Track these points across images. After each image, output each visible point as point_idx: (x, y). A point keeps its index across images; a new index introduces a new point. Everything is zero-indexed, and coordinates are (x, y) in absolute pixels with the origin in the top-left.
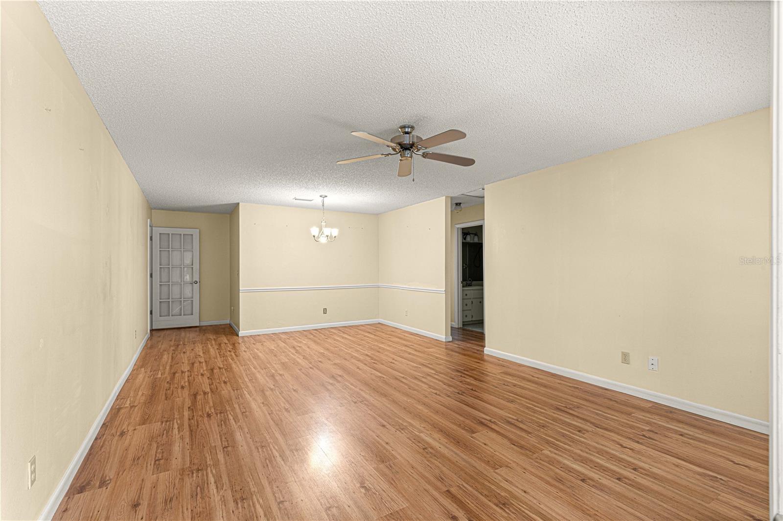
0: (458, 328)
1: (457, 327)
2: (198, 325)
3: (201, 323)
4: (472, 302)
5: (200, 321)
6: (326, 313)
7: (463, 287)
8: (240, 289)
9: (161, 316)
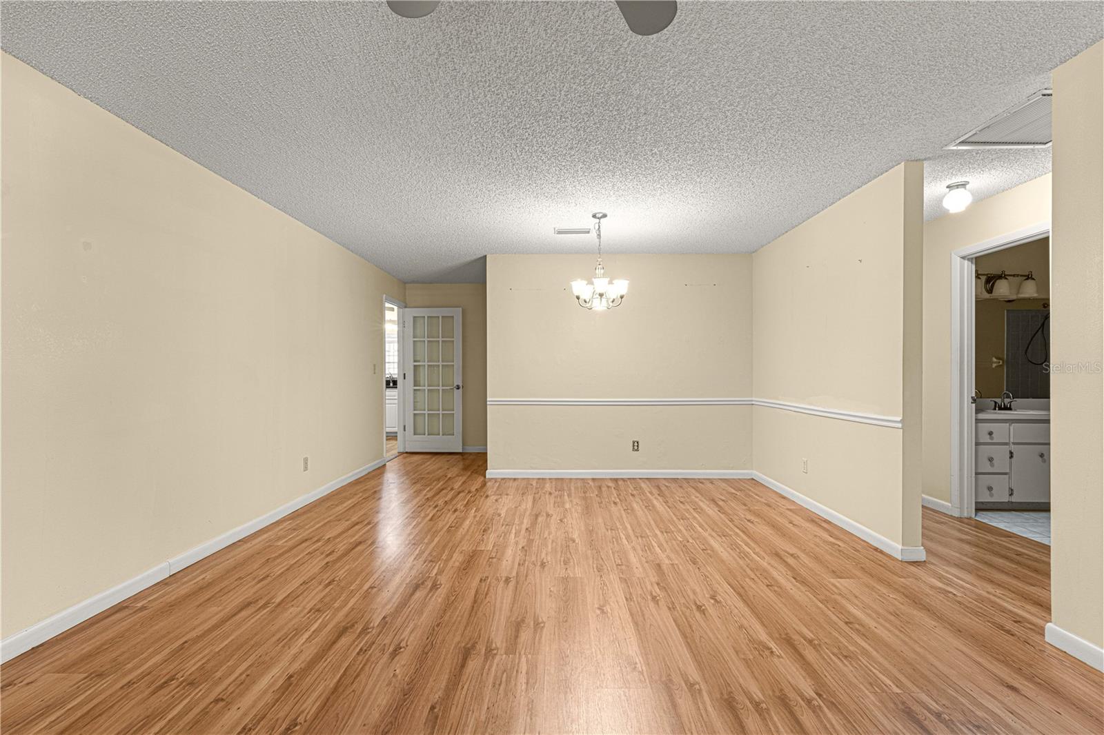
0: (960, 519)
1: (957, 514)
2: (461, 451)
3: (467, 447)
4: (1011, 453)
5: (463, 445)
6: (637, 450)
7: (978, 411)
8: (488, 399)
9: (415, 434)
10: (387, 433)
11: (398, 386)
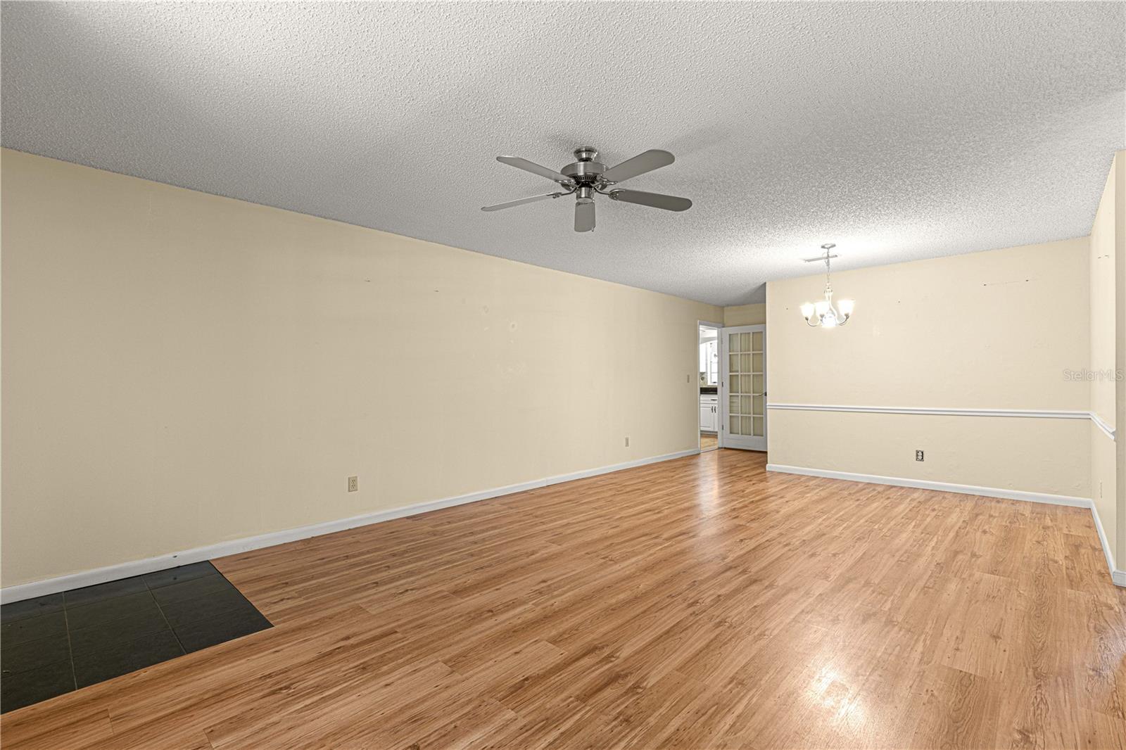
6: (922, 460)
8: (767, 404)
9: (731, 433)
10: (701, 431)
11: (718, 393)
